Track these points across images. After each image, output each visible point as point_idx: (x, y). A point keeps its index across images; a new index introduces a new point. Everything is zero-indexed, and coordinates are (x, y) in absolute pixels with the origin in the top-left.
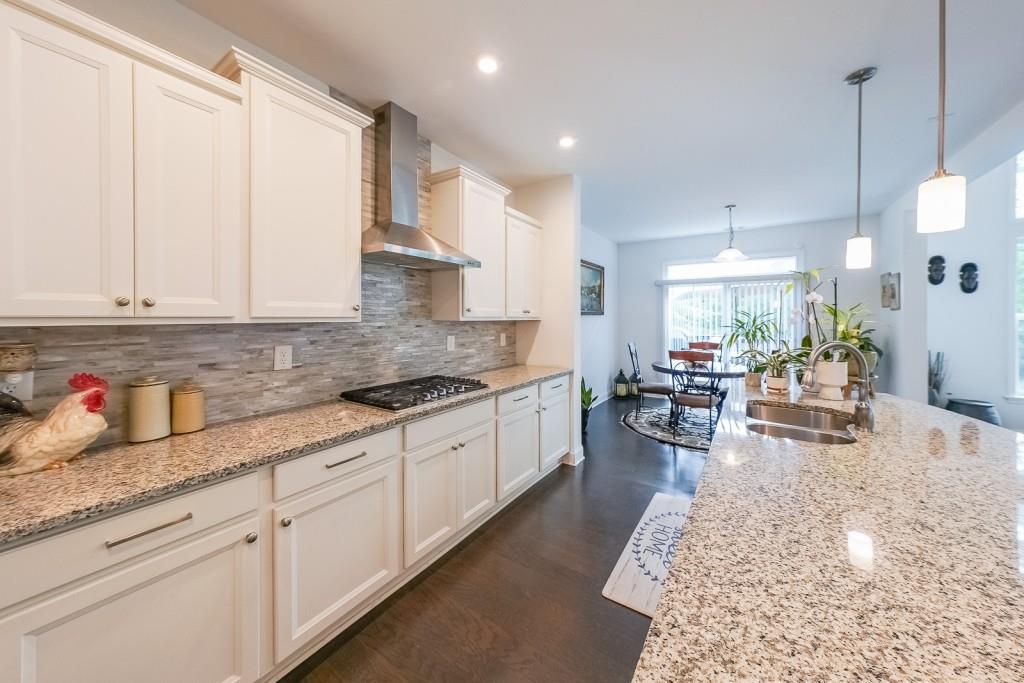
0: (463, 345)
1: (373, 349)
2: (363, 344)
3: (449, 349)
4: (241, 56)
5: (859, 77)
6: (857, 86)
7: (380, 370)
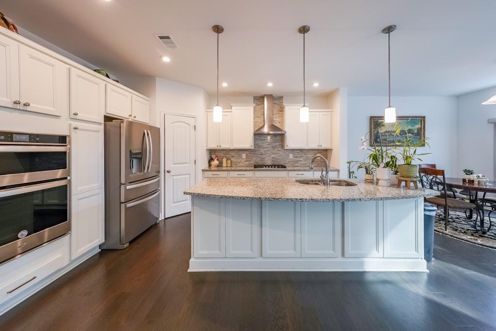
0: (296, 157)
1: (264, 156)
2: (261, 155)
3: (290, 158)
4: (232, 105)
5: (389, 30)
6: (388, 34)
7: (266, 161)
